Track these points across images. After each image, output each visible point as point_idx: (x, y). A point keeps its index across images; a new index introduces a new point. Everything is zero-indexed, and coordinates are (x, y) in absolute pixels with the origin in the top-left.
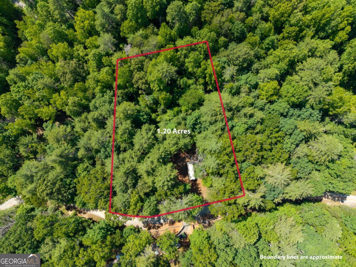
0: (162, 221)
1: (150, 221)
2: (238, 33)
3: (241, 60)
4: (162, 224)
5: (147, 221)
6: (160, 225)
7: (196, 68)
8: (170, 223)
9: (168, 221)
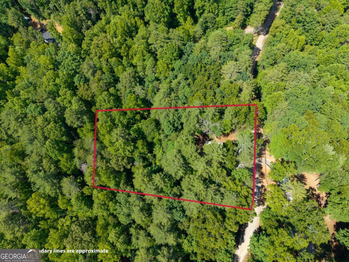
0: (259, 185)
1: (258, 197)
2: (111, 78)
3: (133, 80)
4: (263, 186)
5: (257, 200)
6: (264, 189)
7: (127, 116)
8: (262, 177)
9: (260, 178)
